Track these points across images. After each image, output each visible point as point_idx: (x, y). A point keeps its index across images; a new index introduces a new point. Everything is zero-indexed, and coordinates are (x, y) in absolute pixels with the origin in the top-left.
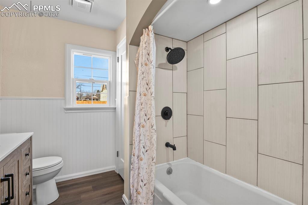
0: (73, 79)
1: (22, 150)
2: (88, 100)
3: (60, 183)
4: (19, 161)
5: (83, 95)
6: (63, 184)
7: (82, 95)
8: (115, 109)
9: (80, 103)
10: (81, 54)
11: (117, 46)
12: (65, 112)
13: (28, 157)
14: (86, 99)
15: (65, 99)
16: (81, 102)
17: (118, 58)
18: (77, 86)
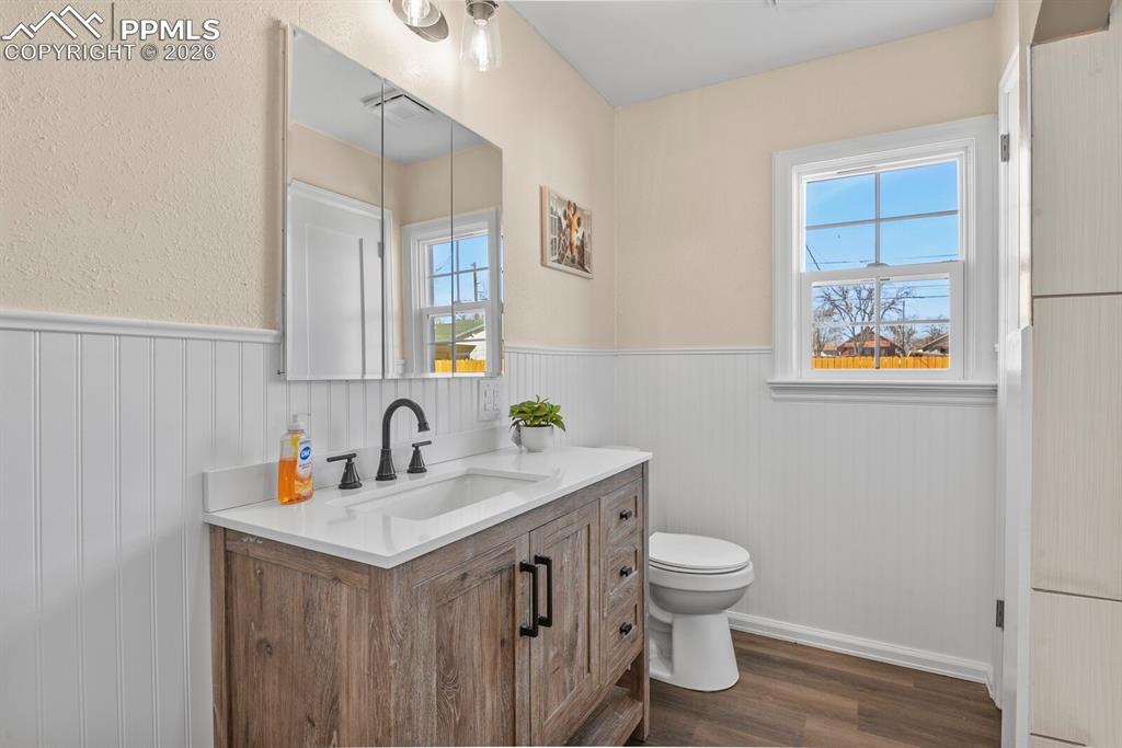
0: (800, 275)
1: (603, 499)
2: (936, 352)
3: (752, 639)
4: (592, 527)
5: (915, 335)
6: (761, 645)
7: (910, 335)
8: (994, 390)
9: (900, 366)
10: (832, 174)
11: (1001, 84)
12: (774, 395)
13: (631, 523)
14: (925, 349)
15: (771, 352)
16: (900, 362)
17: (1006, 138)
18: (890, 301)
